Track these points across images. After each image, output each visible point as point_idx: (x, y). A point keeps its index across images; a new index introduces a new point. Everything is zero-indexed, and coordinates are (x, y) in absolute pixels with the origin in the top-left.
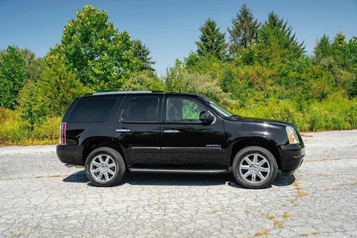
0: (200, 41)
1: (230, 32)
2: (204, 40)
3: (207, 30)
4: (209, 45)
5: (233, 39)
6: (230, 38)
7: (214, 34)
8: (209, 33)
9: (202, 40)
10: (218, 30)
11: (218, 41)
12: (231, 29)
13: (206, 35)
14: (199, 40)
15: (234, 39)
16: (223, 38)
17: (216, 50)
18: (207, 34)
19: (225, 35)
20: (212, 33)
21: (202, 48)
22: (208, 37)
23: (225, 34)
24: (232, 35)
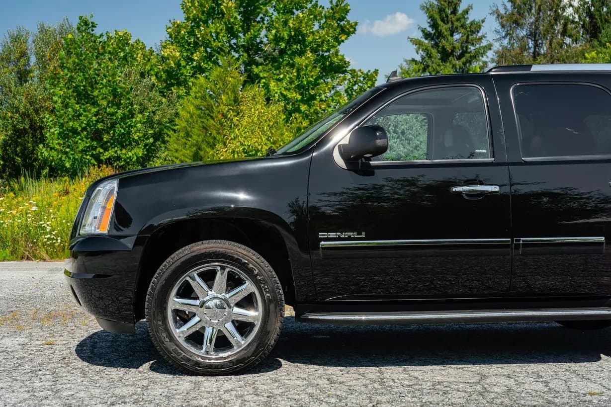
0: (422, 38)
1: (499, 16)
2: (434, 35)
3: (441, 10)
4: (449, 48)
5: (504, 34)
6: (497, 32)
7: (458, 20)
8: (446, 19)
9: (427, 35)
10: (467, 13)
11: (468, 37)
12: (502, 11)
13: (440, 22)
14: (419, 35)
15: (506, 35)
16: (478, 32)
17: (464, 59)
18: (443, 20)
19: (483, 24)
20: (454, 19)
21: (429, 52)
22: (444, 27)
23: (483, 21)
24: (503, 26)
